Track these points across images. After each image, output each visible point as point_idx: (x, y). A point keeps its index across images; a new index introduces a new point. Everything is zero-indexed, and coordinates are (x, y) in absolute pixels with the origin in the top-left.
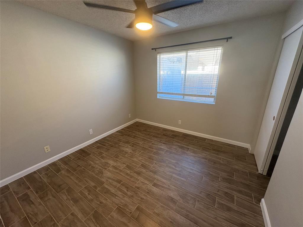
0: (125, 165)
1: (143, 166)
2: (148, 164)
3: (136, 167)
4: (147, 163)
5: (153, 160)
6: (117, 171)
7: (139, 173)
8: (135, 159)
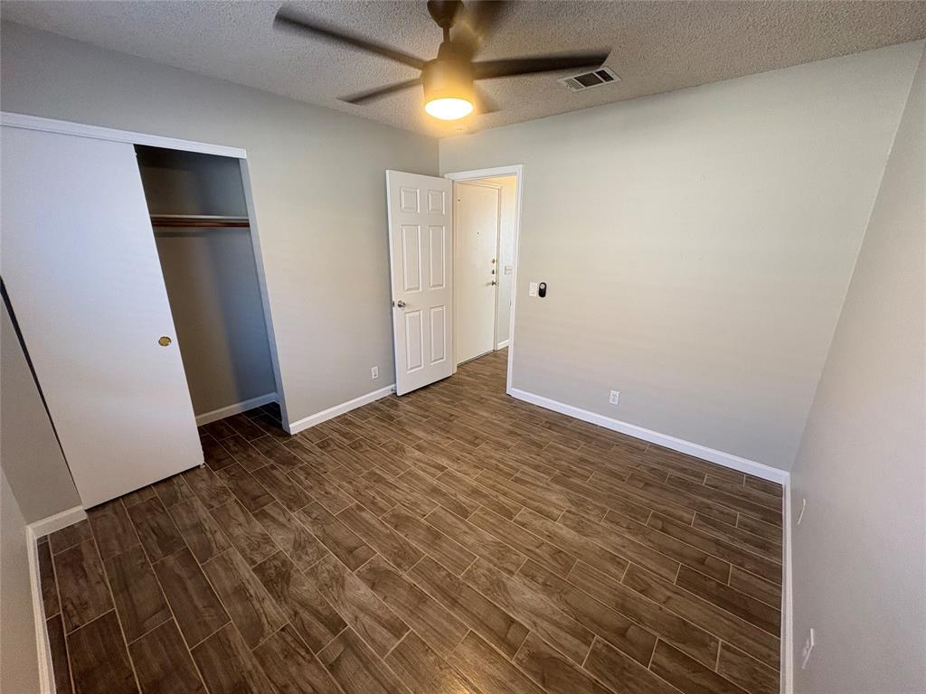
0: (517, 517)
1: (463, 512)
2: (448, 515)
3: (482, 509)
4: (450, 519)
5: (429, 529)
6: (536, 504)
7: (475, 492)
8: (490, 537)
